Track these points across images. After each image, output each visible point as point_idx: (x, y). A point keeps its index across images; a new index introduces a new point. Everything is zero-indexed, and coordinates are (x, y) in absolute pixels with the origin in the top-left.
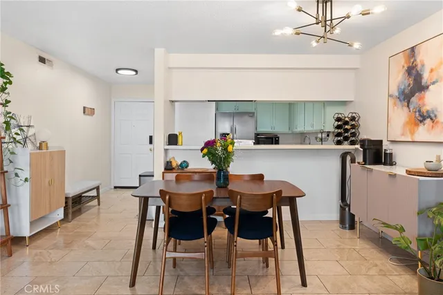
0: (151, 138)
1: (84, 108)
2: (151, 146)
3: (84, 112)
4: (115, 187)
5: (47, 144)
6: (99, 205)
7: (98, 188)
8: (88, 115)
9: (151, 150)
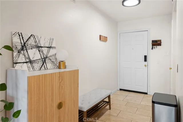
0: (145, 57)
1: (100, 36)
2: (146, 63)
3: (100, 39)
4: (121, 90)
5: (64, 63)
6: (110, 109)
7: (109, 97)
8: (103, 41)
9: (145, 66)
